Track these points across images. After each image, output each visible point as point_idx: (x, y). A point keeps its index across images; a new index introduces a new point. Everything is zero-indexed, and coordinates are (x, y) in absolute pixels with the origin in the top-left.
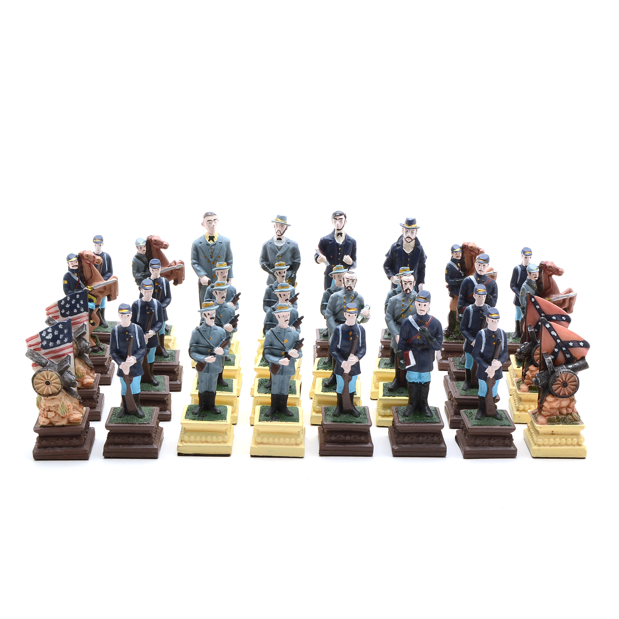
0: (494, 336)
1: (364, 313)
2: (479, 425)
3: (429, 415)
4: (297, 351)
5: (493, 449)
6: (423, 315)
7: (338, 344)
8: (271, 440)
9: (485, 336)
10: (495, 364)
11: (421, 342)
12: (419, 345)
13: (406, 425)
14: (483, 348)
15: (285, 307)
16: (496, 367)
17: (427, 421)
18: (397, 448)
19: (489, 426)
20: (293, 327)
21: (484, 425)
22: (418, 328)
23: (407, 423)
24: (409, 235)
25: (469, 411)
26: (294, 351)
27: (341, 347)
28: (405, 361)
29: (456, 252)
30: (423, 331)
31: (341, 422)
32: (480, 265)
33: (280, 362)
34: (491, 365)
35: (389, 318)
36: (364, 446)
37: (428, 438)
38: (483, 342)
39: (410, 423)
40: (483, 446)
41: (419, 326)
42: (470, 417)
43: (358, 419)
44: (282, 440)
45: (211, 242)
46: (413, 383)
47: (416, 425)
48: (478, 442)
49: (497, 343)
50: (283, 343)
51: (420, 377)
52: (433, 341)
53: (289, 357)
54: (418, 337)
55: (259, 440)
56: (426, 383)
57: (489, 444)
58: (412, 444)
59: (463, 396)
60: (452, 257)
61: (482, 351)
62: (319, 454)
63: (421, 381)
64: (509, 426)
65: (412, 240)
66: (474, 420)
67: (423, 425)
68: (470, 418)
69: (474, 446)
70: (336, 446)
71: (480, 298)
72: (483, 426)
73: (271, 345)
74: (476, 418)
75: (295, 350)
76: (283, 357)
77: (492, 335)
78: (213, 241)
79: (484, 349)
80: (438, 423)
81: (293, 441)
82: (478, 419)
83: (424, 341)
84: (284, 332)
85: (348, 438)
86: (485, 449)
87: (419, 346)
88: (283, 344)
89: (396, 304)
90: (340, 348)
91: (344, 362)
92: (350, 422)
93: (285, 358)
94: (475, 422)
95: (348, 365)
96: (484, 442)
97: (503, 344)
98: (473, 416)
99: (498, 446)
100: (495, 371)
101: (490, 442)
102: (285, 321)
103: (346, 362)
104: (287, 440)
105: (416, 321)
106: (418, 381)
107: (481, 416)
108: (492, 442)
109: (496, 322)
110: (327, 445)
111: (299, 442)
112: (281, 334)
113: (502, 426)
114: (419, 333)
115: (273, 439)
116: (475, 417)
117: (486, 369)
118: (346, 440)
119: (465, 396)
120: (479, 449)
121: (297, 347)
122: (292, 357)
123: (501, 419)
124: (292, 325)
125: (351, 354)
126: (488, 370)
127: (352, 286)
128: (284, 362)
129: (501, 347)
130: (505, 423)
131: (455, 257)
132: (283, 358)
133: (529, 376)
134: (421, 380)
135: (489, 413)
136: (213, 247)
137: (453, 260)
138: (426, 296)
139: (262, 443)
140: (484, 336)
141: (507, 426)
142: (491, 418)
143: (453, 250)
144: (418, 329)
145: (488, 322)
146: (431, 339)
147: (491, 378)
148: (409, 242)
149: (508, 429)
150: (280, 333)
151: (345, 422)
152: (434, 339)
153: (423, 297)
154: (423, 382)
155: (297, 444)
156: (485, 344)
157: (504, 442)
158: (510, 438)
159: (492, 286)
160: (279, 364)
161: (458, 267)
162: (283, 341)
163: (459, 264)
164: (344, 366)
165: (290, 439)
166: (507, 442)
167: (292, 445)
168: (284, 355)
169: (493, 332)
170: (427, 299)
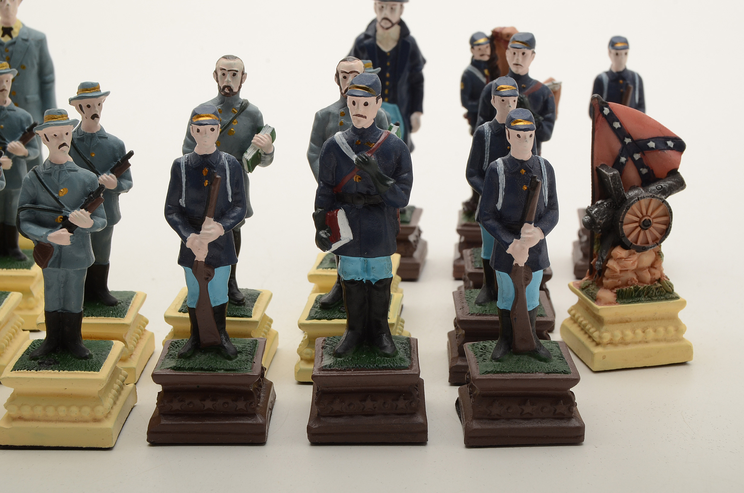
0: (523, 171)
1: (259, 141)
2: (498, 372)
3: (388, 352)
4: (88, 214)
5: (531, 426)
6: (366, 127)
7: (180, 197)
8: (39, 411)
9: (505, 172)
10: (529, 234)
11: (363, 189)
12: (360, 195)
13: (335, 373)
14: (500, 200)
15: (60, 115)
16: (529, 240)
17: (380, 366)
18: (317, 426)
19: (520, 374)
20: (111, 174)
21: (510, 372)
22: (354, 157)
23: (337, 370)
24: (385, 14)
25: (482, 343)
26: (82, 212)
27: (186, 204)
28: (328, 232)
29: (479, 45)
30: (364, 162)
31: (191, 369)
32: (514, 54)
33: (51, 237)
34: (519, 238)
35: (315, 153)
36: (244, 422)
37: (385, 403)
38: (501, 186)
39: (345, 370)
40: (508, 419)
41: (356, 153)
42: (481, 356)
43: (231, 364)
44: (62, 411)
45: (6, 39)
46: (352, 282)
47: (357, 373)
48: (496, 410)
49: (530, 186)
50: (56, 195)
51: (367, 269)
52: (387, 185)
53: (71, 228)
54: (356, 179)
55: (15, 413)
56: (380, 282)
57: (521, 413)
58: (351, 415)
59: (477, 315)
60: (473, 57)
61: (499, 206)
62: (148, 440)
63: (370, 278)
64: (565, 372)
65: (393, 25)
66: (488, 362)
67: (372, 373)
68: (481, 359)
69: (489, 419)
70: (183, 422)
71: (505, 104)
72: (507, 375)
73: (35, 202)
74: (494, 358)
75: (83, 210)
76: (60, 227)
77: (520, 169)
78: (11, 36)
79: (503, 203)
80: (407, 368)
81: (86, 411)
82: (497, 360)
83: (369, 187)
84: (60, 172)
85: (208, 404)
86: (512, 426)
87: (359, 198)
88: (57, 199)
89: (328, 122)
90: (184, 206)
91: (193, 235)
92: (213, 370)
93: (61, 228)
94: (491, 366)
95: (201, 243)
96: (510, 411)
97: (547, 189)
98: (487, 354)
99: (543, 418)
100: (530, 249)
101: (523, 410)
102: (59, 148)
103: (198, 235)
104: (74, 411)
105: (351, 143)
106: (365, 277)
107: (504, 353)
108: (528, 409)
109: (525, 138)
110: (164, 422)
111: (99, 415)
112: (52, 177)
113: (548, 373)
114: (357, 169)
115: (44, 409)
116: (490, 356)
117: (507, 245)
118: (205, 408)
119: (480, 315)
120: (498, 427)
121: (89, 205)
122: (77, 227)
123: (546, 359)
124: (109, 171)
125: (207, 218)
126: (513, 248)
127: (232, 85)
128: (60, 237)
129: (542, 197)
130: (556, 368)
131: (478, 58)
132: (58, 230)
133: (614, 271)
134: (369, 274)
135: (520, 346)
136: (10, 48)
137: (475, 63)
138: (367, 84)
139: (21, 418)
140: (503, 172)
141: (560, 373)
142: (525, 358)
143: (473, 42)
144: (354, 160)
145: (509, 141)
146: (383, 181)
147: (520, 265)
148: (387, 29)
149: (563, 379)
150: (50, 174)
151: (202, 369)
152: (390, 180)
153: (361, 86)
154: (374, 280)
155: (96, 420)
156: (505, 190)
157: (555, 410)
158: (570, 400)
159: (542, 98)
160: (50, 244)
161: (485, 75)
162: (58, 192)
163: (486, 72)
164: (192, 244)
165: (80, 407)
166: (562, 408)
167: (86, 421)
168: (60, 224)
169: (522, 162)
170: (371, 89)
